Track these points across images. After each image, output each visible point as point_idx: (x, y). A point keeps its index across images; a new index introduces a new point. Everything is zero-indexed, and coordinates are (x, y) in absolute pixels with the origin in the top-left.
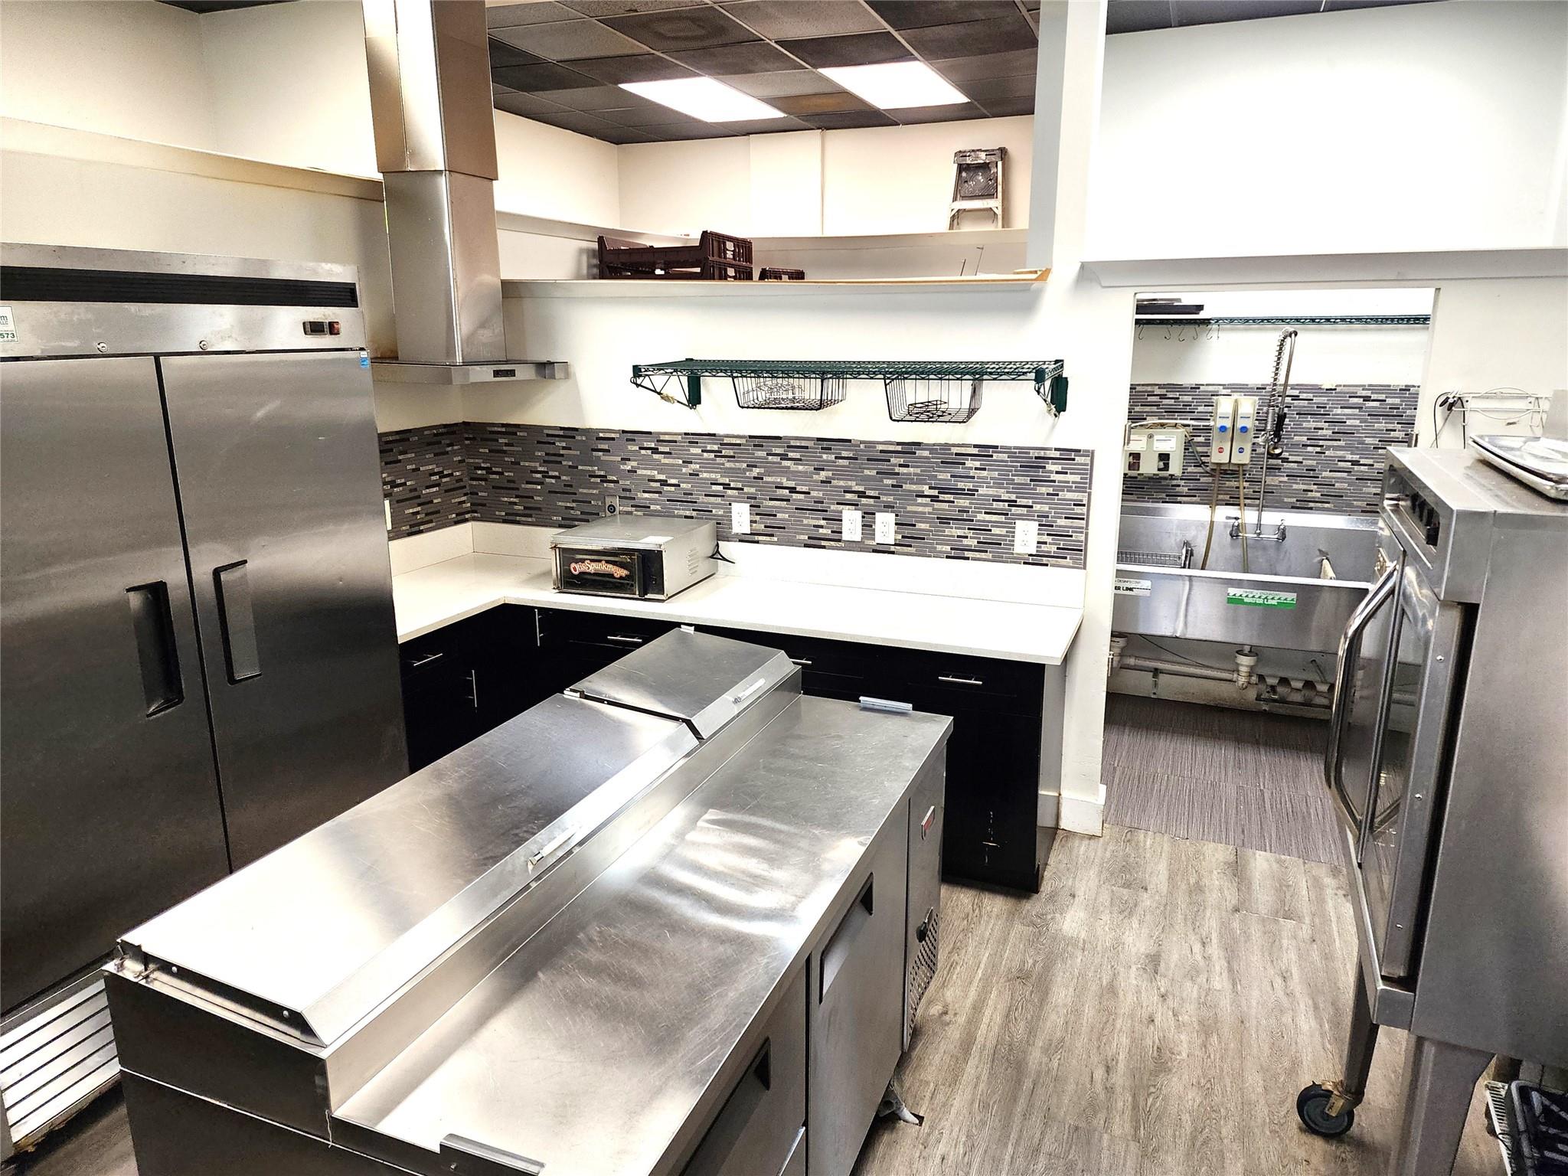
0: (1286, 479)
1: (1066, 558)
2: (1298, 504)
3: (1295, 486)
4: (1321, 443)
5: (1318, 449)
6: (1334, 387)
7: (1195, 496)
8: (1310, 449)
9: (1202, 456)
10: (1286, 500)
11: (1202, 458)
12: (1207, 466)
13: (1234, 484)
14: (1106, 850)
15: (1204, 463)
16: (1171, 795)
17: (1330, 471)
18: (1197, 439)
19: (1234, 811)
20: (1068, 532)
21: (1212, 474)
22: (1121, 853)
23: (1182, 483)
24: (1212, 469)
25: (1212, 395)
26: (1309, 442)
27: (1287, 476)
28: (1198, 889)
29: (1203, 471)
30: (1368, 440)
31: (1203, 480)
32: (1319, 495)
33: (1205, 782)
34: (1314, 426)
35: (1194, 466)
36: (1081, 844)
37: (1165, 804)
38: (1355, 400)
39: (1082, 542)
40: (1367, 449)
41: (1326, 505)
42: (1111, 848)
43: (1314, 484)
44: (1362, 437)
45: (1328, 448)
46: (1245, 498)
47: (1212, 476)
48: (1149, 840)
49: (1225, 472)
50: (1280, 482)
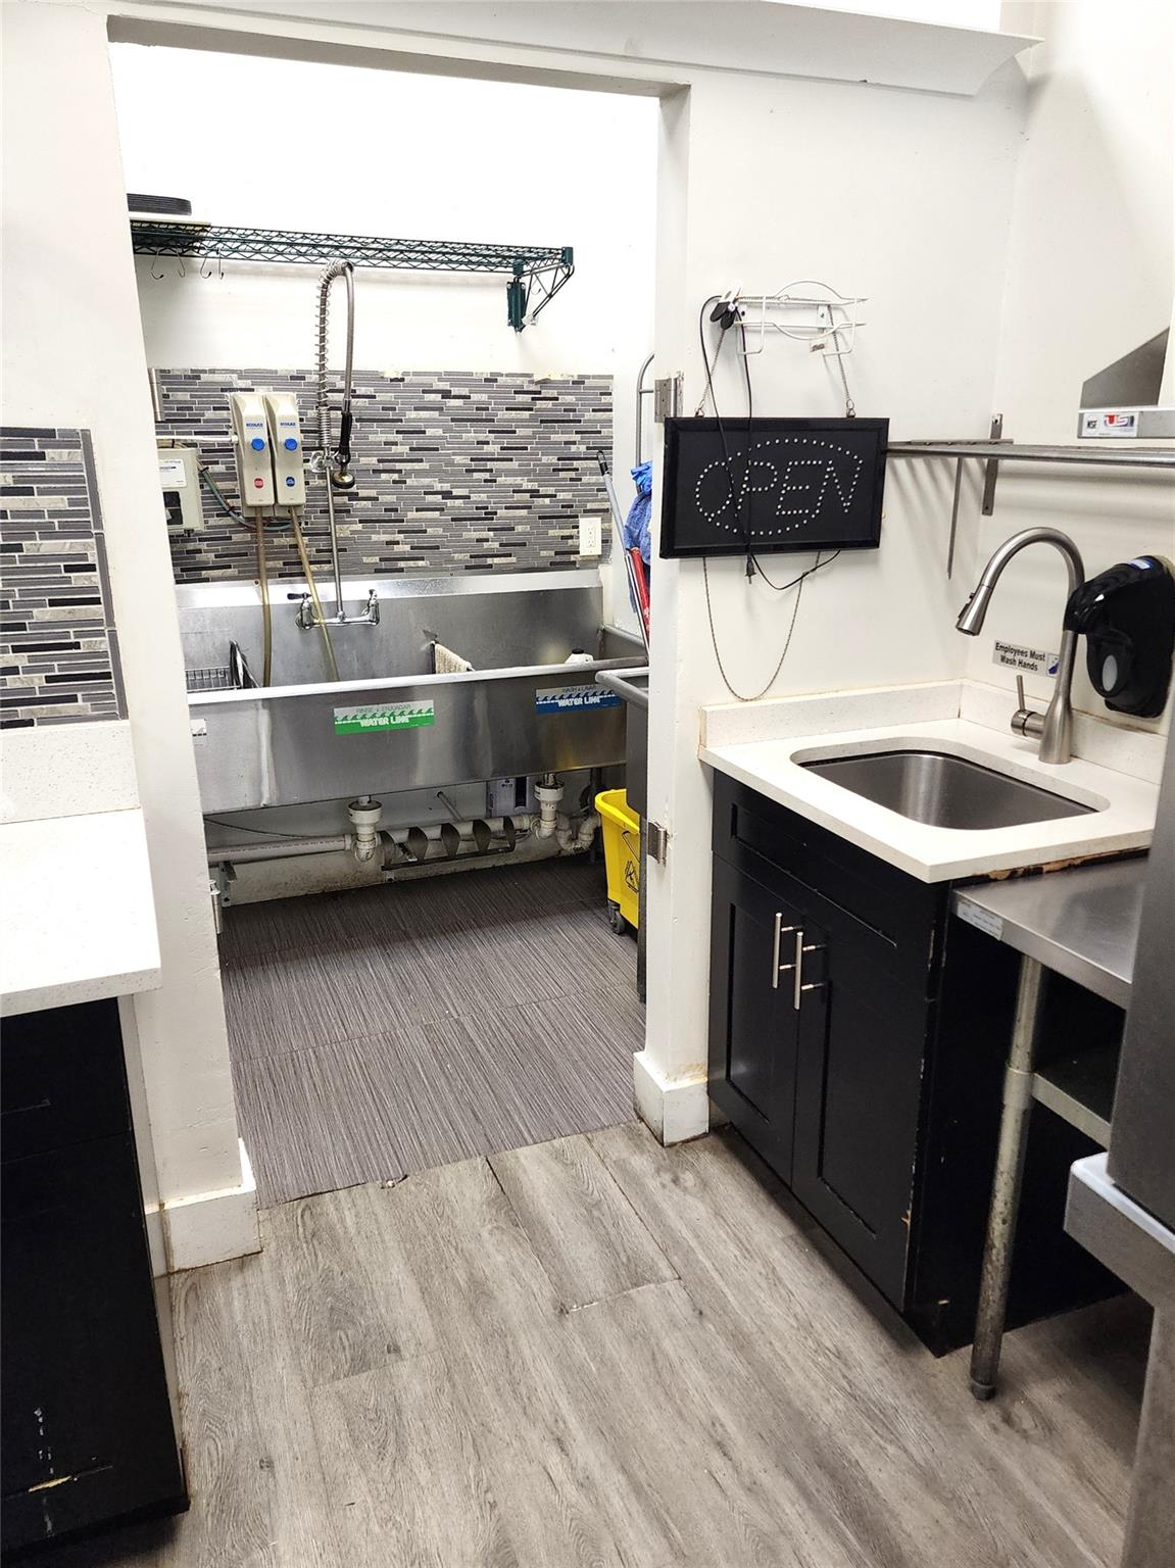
0: (359, 527)
1: (74, 699)
2: (383, 565)
3: (375, 538)
4: (398, 466)
5: (396, 476)
6: (400, 376)
7: (230, 567)
8: (384, 476)
9: (227, 497)
10: (365, 560)
11: (228, 501)
12: (238, 514)
13: (287, 541)
14: (282, 1282)
15: (232, 508)
16: (337, 1090)
17: (417, 510)
18: (213, 469)
19: (443, 1079)
20: (67, 635)
21: (249, 525)
22: (314, 1276)
23: (204, 546)
24: (248, 519)
25: (222, 390)
26: (381, 466)
27: (361, 522)
28: (479, 1293)
29: (233, 523)
30: (458, 459)
31: (236, 537)
32: (407, 548)
33: (374, 1038)
34: (384, 439)
35: (218, 515)
36: (228, 1291)
37: (336, 1112)
38: (432, 397)
39: (104, 654)
40: (459, 473)
41: (421, 563)
42: (289, 1272)
43: (399, 532)
44: (449, 455)
45: (409, 473)
46: (311, 563)
47: (250, 530)
48: (347, 1213)
49: (268, 522)
50: (353, 532)
